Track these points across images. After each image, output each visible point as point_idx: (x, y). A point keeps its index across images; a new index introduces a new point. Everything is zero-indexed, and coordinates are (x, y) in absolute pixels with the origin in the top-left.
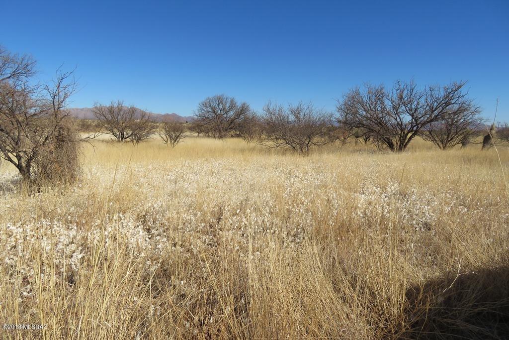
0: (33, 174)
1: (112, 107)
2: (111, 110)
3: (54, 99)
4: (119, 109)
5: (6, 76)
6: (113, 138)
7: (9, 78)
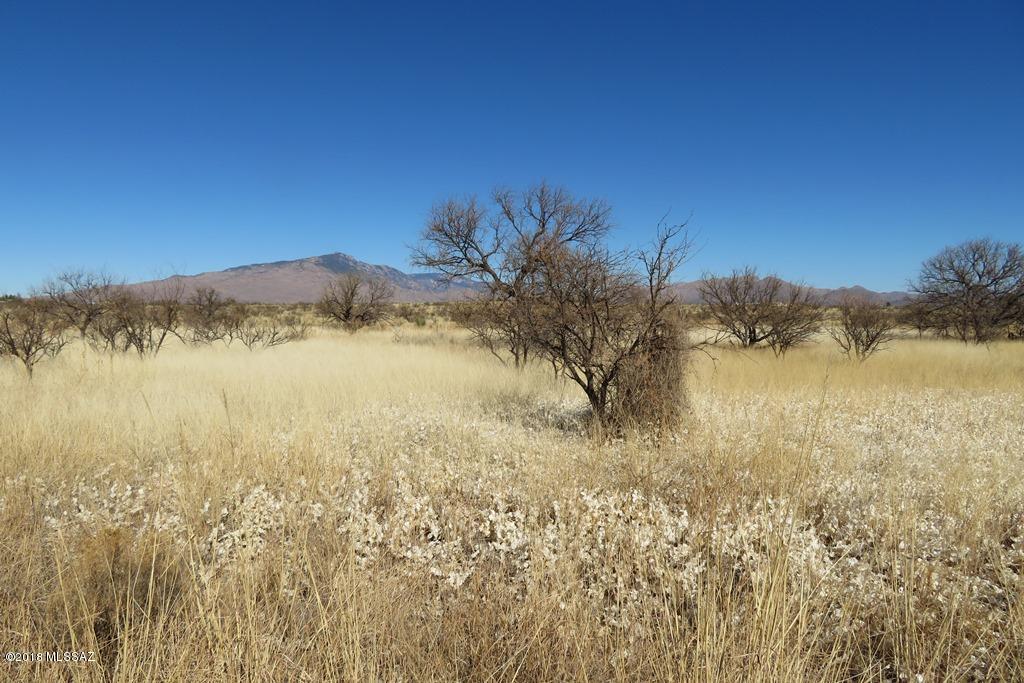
0: (610, 404)
1: (734, 281)
2: (732, 286)
3: (651, 274)
4: (747, 283)
5: (566, 237)
6: (734, 339)
7: (570, 239)
